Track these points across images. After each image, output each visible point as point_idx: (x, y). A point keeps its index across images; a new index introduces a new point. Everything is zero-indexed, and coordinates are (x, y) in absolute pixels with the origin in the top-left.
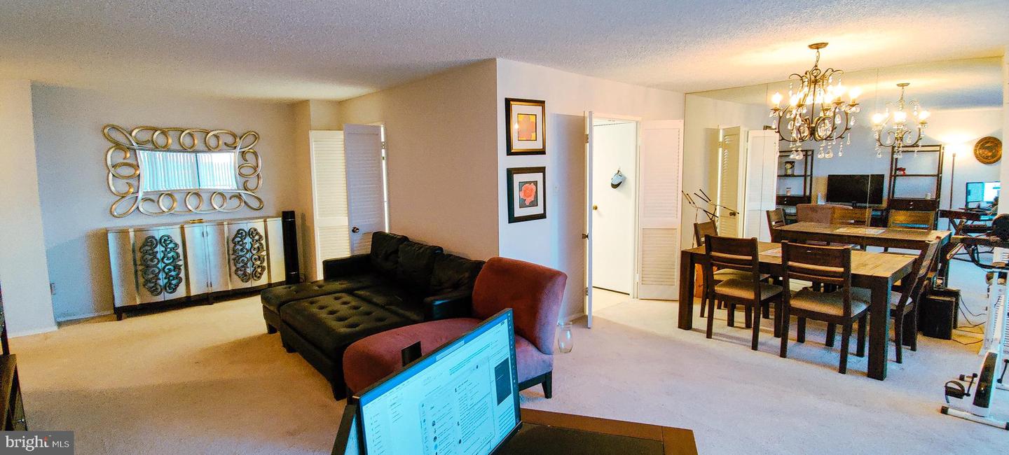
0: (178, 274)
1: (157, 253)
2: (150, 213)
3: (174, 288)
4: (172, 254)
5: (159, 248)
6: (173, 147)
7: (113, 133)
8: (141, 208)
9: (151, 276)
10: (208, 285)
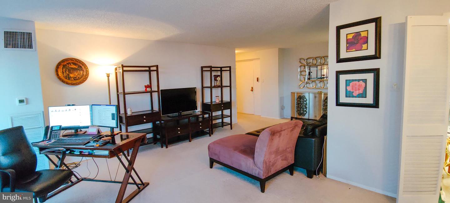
0: (306, 110)
1: (301, 101)
2: (308, 88)
3: (305, 115)
4: (305, 102)
5: (302, 100)
6: (317, 64)
7: (301, 61)
8: (305, 86)
9: (299, 109)
10: (315, 117)
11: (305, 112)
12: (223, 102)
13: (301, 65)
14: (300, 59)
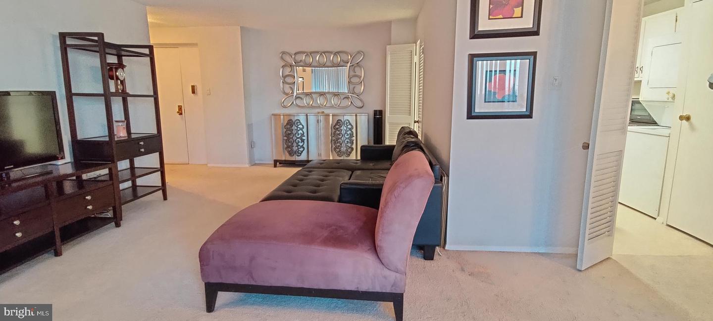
0: (303, 145)
1: (293, 130)
2: (299, 106)
3: (301, 154)
4: (300, 132)
5: (294, 128)
6: (313, 64)
7: (284, 56)
8: (294, 103)
9: (290, 144)
10: (319, 155)
11: (302, 149)
12: (133, 136)
13: (283, 64)
14: (283, 53)
